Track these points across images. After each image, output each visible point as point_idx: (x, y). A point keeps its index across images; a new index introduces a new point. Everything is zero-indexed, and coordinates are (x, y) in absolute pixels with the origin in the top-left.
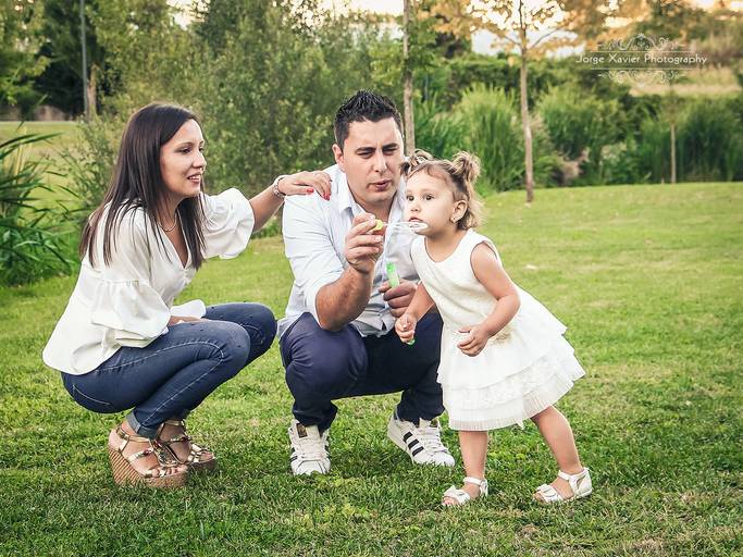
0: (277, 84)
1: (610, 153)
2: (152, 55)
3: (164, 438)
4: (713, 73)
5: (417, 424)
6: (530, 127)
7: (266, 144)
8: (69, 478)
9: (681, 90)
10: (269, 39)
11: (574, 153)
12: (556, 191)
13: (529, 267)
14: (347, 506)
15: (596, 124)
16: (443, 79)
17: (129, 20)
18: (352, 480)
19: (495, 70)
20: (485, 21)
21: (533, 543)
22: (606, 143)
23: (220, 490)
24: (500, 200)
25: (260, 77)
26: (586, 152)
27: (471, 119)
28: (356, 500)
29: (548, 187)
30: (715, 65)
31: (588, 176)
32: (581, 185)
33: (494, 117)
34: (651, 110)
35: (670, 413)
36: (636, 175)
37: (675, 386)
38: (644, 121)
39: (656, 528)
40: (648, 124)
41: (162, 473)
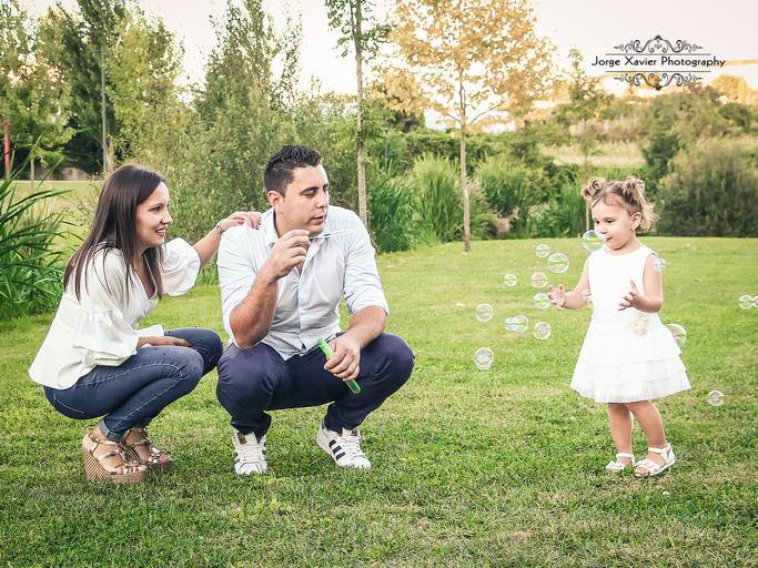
0: (257, 151)
1: (537, 212)
2: (156, 127)
3: (129, 442)
4: (622, 147)
5: (340, 433)
6: (468, 189)
7: (247, 201)
8: (48, 474)
9: (596, 161)
10: (252, 115)
11: (506, 211)
12: (490, 243)
13: (459, 304)
14: (274, 501)
15: (524, 188)
16: (400, 149)
17: (140, 98)
18: (283, 479)
19: (443, 143)
20: (432, 101)
21: (424, 533)
22: (532, 204)
23: (173, 486)
24: (444, 249)
25: (243, 145)
26: (516, 210)
27: (421, 182)
28: (283, 496)
29: (485, 239)
30: (624, 140)
31: (518, 230)
32: (512, 238)
33: (439, 182)
34: (570, 176)
35: (556, 426)
36: (557, 230)
37: (564, 404)
38: (564, 186)
39: (527, 521)
40: (567, 188)
41: (125, 471)
